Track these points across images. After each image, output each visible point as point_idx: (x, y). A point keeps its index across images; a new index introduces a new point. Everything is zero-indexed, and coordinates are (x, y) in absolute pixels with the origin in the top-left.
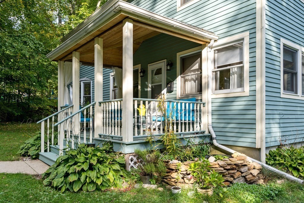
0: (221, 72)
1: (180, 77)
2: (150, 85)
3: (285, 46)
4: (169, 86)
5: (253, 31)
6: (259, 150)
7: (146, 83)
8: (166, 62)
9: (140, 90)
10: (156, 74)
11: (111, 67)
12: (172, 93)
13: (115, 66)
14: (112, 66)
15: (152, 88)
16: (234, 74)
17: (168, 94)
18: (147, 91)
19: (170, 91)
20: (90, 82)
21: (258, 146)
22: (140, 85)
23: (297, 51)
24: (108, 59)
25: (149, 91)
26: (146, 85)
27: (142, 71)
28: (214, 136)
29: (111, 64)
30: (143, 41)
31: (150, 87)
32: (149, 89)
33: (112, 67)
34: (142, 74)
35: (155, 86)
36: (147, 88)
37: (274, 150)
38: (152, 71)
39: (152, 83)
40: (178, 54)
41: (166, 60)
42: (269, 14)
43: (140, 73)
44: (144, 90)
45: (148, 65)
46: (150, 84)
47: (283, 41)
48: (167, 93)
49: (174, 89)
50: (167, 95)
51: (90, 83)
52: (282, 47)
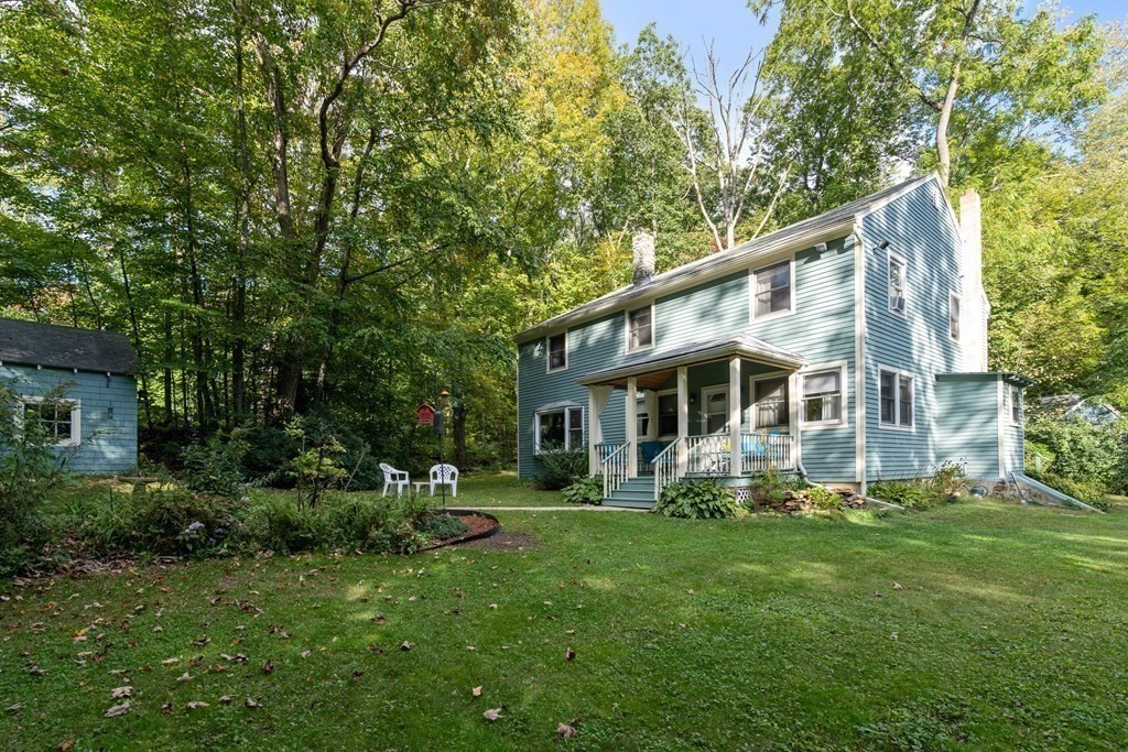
0: (809, 401)
1: (754, 405)
2: (706, 416)
3: (882, 371)
5: (851, 360)
6: (860, 483)
7: (699, 412)
10: (712, 401)
15: (709, 419)
16: (827, 403)
18: (700, 423)
20: (582, 408)
21: (858, 480)
23: (894, 374)
26: (699, 414)
28: (805, 473)
32: (704, 421)
34: (692, 400)
36: (700, 419)
37: (873, 485)
38: (709, 396)
39: (708, 412)
40: (751, 377)
42: (868, 341)
44: (696, 421)
45: (702, 388)
46: (705, 413)
47: (881, 366)
49: (746, 420)
51: (581, 410)
52: (879, 372)
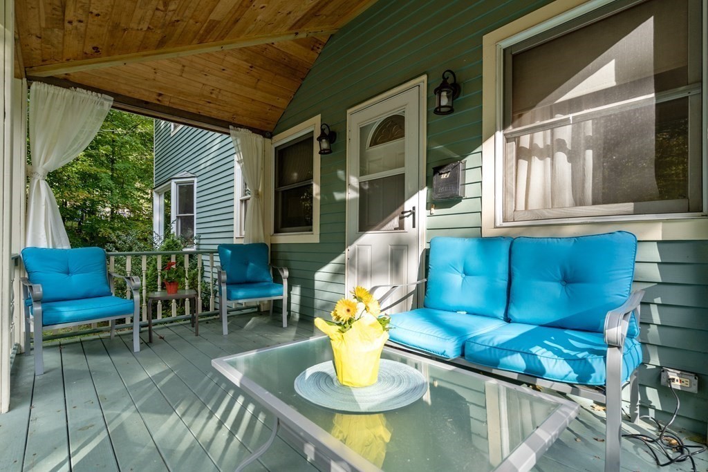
1: (500, 135)
2: (354, 181)
4: (444, 176)
7: (340, 173)
8: (424, 87)
9: (319, 197)
10: (374, 142)
11: (229, 128)
12: (457, 208)
13: (241, 126)
14: (231, 124)
15: (362, 190)
17: (434, 211)
18: (344, 202)
19: (445, 199)
20: (193, 182)
22: (317, 184)
24: (214, 96)
25: (352, 200)
26: (340, 180)
27: (327, 132)
29: (225, 116)
30: (332, 35)
31: (354, 188)
32: (351, 195)
33: (231, 127)
34: (325, 145)
35: (371, 182)
36: (343, 190)
38: (363, 130)
39: (362, 173)
40: (488, 40)
41: (424, 78)
43: (320, 139)
44: (333, 197)
45: (349, 111)
46: (354, 175)
48: (428, 208)
49: (469, 191)
50: (431, 215)
51: (193, 186)
